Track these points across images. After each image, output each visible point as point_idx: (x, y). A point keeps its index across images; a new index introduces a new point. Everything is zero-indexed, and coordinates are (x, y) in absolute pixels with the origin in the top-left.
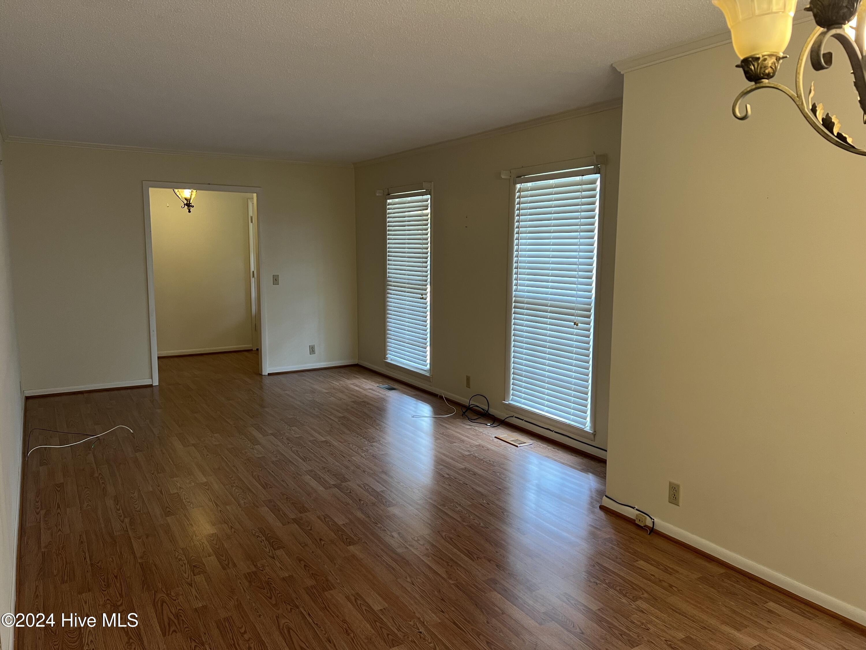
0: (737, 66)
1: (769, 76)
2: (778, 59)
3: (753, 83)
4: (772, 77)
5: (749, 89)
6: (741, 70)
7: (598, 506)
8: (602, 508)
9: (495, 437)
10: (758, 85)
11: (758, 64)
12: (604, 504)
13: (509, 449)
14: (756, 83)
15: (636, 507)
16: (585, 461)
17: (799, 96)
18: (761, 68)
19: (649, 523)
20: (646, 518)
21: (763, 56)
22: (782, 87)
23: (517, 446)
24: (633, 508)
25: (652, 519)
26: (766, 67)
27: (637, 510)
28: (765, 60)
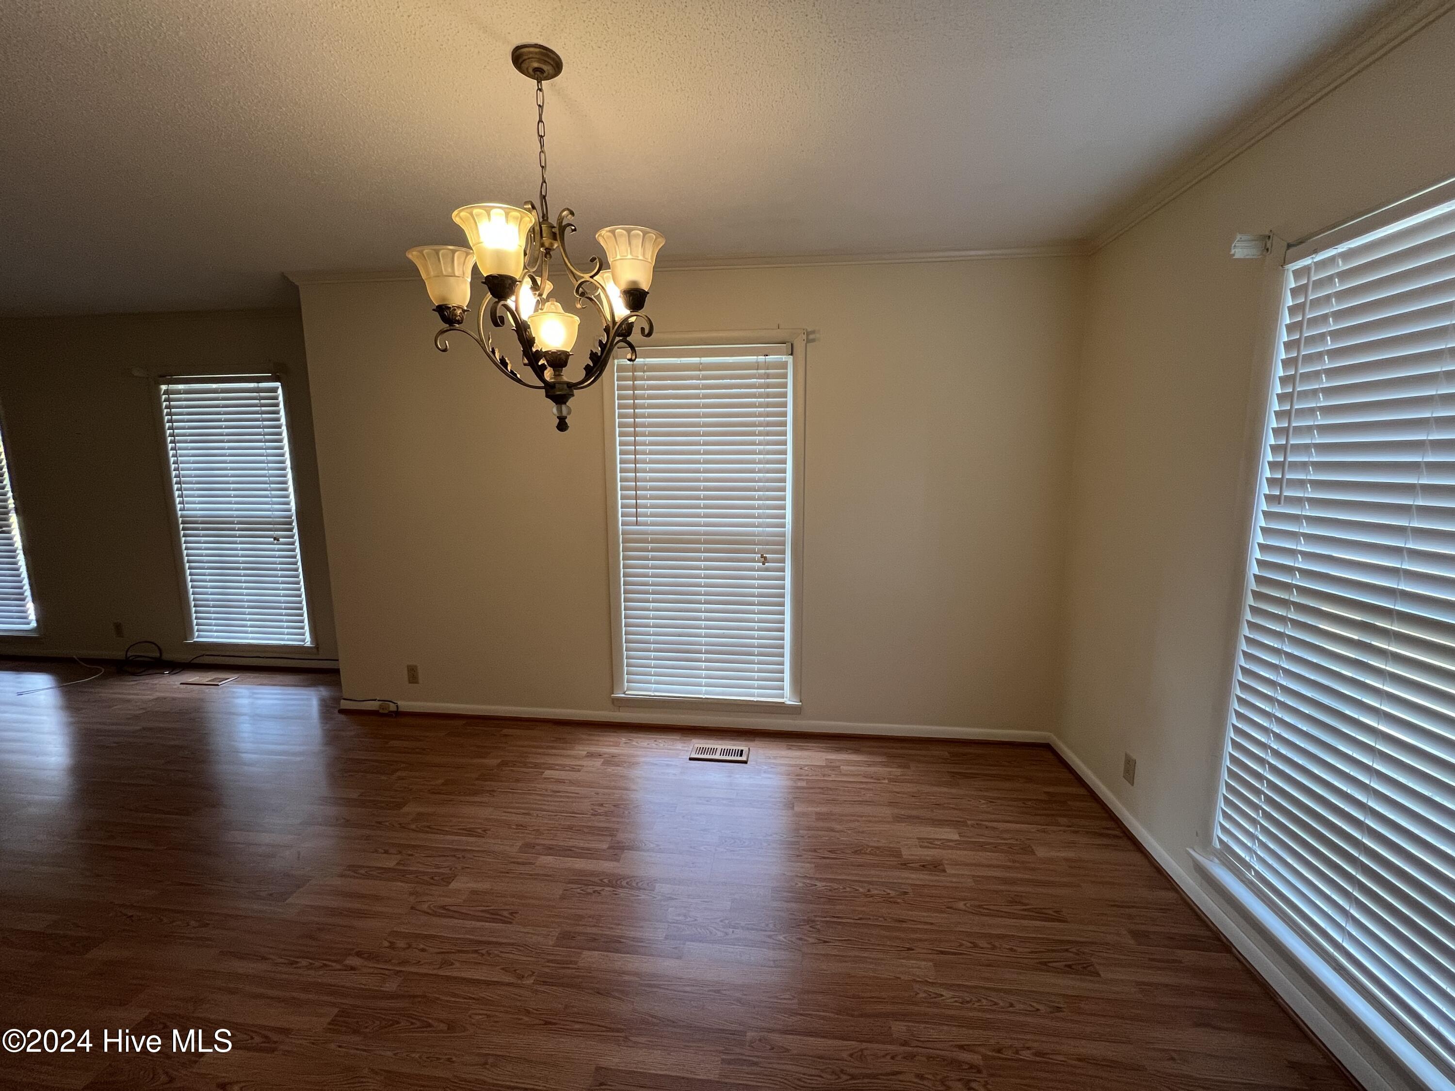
0: (434, 310)
1: (459, 322)
2: (464, 311)
3: (448, 325)
4: (462, 323)
5: (445, 329)
6: (437, 314)
7: (336, 711)
8: (342, 711)
9: (181, 684)
10: (452, 328)
11: (450, 312)
12: (342, 707)
13: (207, 691)
14: (450, 326)
15: (378, 699)
16: (310, 676)
17: (482, 340)
18: (452, 315)
19: (393, 708)
20: (389, 705)
21: (453, 306)
22: (469, 332)
23: (218, 685)
24: (375, 700)
25: (395, 703)
26: (456, 315)
27: (379, 701)
28: (455, 310)
